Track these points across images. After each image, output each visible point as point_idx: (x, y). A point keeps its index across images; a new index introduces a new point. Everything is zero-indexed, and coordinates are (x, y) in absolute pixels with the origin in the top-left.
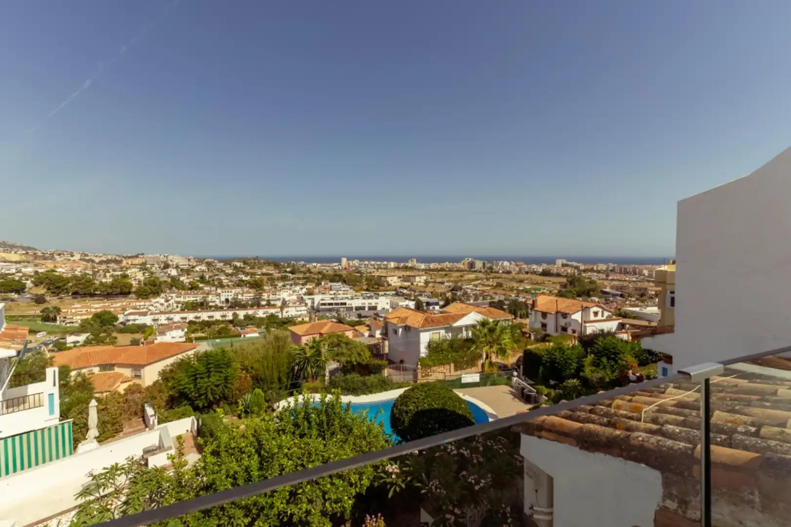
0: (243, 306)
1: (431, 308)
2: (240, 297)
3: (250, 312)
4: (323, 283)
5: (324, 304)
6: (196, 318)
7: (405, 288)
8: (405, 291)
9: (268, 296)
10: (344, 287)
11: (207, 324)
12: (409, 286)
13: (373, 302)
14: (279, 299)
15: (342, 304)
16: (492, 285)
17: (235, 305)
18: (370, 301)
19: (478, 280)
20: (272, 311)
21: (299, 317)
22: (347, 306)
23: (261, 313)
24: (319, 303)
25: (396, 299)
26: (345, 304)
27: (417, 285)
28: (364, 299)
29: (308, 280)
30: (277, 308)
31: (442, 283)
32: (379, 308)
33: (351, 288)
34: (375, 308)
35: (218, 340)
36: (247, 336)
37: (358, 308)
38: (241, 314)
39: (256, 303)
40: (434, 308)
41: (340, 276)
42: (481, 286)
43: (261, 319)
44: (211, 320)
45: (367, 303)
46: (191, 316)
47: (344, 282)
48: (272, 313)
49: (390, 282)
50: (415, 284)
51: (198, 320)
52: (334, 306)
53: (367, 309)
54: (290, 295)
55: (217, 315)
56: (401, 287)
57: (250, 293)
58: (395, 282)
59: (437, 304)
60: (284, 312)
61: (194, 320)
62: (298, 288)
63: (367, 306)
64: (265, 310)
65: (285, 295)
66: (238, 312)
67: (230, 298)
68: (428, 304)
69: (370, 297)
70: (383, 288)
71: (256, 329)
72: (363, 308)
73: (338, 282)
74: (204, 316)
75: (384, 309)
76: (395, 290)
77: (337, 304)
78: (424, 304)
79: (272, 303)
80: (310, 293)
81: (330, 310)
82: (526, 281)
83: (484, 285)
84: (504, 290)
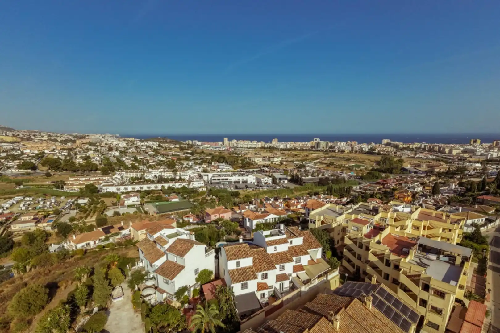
0: (166, 181)
1: (282, 181)
2: (163, 174)
3: (171, 185)
4: (213, 163)
5: (215, 179)
6: (141, 188)
7: (267, 166)
8: (266, 169)
9: (180, 174)
10: (226, 166)
11: (148, 193)
12: (269, 165)
13: (245, 178)
14: (187, 175)
15: (226, 179)
16: (327, 163)
17: (161, 180)
18: (243, 177)
19: (318, 159)
20: (184, 184)
21: (200, 188)
22: (229, 180)
23: (177, 185)
24: (211, 178)
25: (259, 175)
27: (275, 163)
28: (239, 176)
29: (203, 161)
30: (186, 182)
31: (293, 162)
32: (249, 182)
33: (231, 167)
34: (246, 182)
35: (157, 203)
36: (172, 200)
37: (235, 182)
38: (166, 186)
39: (173, 180)
40: (284, 182)
41: (223, 158)
42: (319, 164)
43: (178, 189)
44: (149, 189)
45: (241, 178)
46: (137, 187)
47: (227, 162)
48: (184, 186)
49: (257, 162)
50: (274, 163)
51: (141, 190)
52: (221, 181)
53: (241, 183)
54: (193, 173)
55: (152, 187)
56: (264, 166)
57: (169, 171)
58: (260, 162)
59: (286, 179)
60: (191, 185)
61: (139, 189)
62: (197, 167)
63: (241, 180)
64: (179, 184)
65: (190, 173)
66: (164, 185)
67: (157, 175)
68: (280, 179)
69: (242, 175)
70: (252, 166)
71: (176, 196)
72: (238, 182)
73: (223, 162)
74: (145, 187)
75: (252, 182)
76: (260, 168)
77: (222, 179)
78: (278, 179)
79: (183, 177)
80: (205, 171)
81: (218, 183)
82: (352, 160)
83: (321, 163)
84: (334, 167)
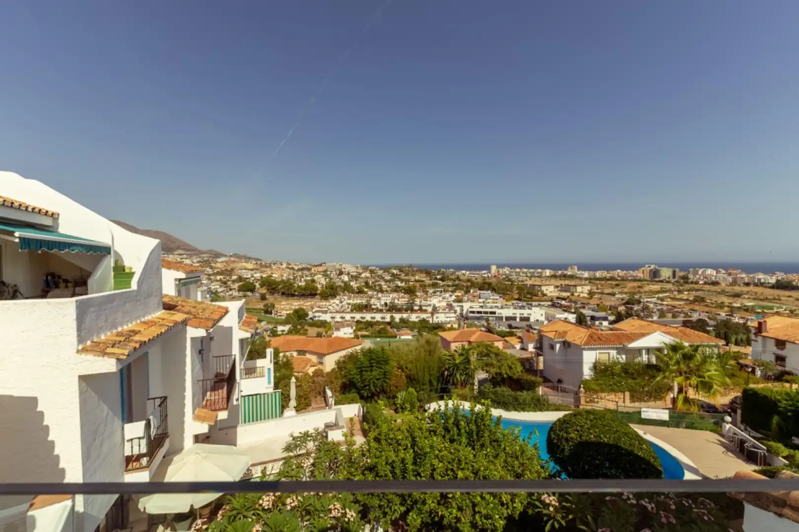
0: (399, 310)
1: (597, 323)
2: (396, 301)
3: (405, 316)
4: (472, 291)
5: (473, 312)
6: (362, 318)
7: (564, 299)
8: (563, 302)
9: (421, 302)
10: (493, 295)
11: (370, 324)
12: (568, 297)
13: (526, 312)
14: (429, 305)
15: (491, 313)
16: (687, 300)
17: (392, 308)
18: (522, 311)
19: (666, 292)
20: (424, 316)
21: (449, 323)
22: (497, 315)
23: (414, 317)
24: (468, 310)
25: (552, 311)
26: (494, 313)
27: (579, 295)
28: (515, 308)
29: (457, 288)
30: (427, 313)
31: (613, 294)
32: (532, 320)
33: (500, 297)
34: (527, 319)
35: (378, 339)
36: (402, 337)
37: (507, 318)
38: (397, 317)
39: (410, 309)
40: (601, 323)
41: (490, 284)
42: (669, 300)
43: (414, 323)
44: (373, 320)
45: (518, 313)
46: (358, 316)
47: (494, 290)
48: (424, 318)
49: (545, 292)
50: (576, 294)
51: (363, 320)
52: (483, 315)
53: (518, 320)
54: (440, 302)
55: (378, 317)
56: (558, 298)
57: (405, 298)
58: (551, 292)
59: (605, 319)
60: (435, 317)
61: (360, 319)
62: (447, 295)
63: (518, 316)
64: (417, 315)
65: (435, 301)
66: (394, 315)
67: (388, 302)
68: (593, 318)
69: (522, 307)
70: (536, 298)
71: (409, 331)
72: (514, 319)
73: (487, 290)
74: (368, 317)
75: (538, 321)
76: (551, 301)
77: (486, 313)
78: (588, 318)
79: (424, 308)
80: (459, 300)
81: (478, 319)
82: (746, 296)
83: (674, 299)
84: (706, 306)
